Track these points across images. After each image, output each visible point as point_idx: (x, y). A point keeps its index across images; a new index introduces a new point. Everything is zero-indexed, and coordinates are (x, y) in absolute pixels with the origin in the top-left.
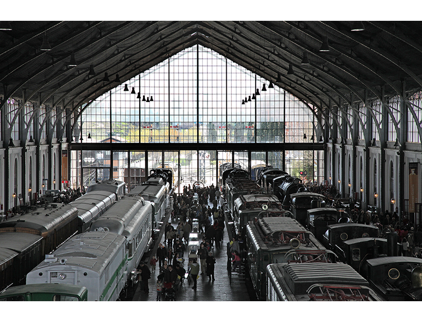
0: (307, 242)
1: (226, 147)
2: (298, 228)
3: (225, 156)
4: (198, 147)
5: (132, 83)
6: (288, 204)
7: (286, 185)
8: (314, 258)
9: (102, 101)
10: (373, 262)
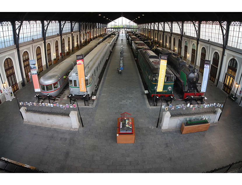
0: (137, 39)
1: (126, 28)
2: (136, 37)
3: (126, 29)
4: (122, 28)
5: (114, 21)
6: (134, 34)
7: (134, 33)
8: (138, 40)
9: (110, 23)
10: (145, 41)
